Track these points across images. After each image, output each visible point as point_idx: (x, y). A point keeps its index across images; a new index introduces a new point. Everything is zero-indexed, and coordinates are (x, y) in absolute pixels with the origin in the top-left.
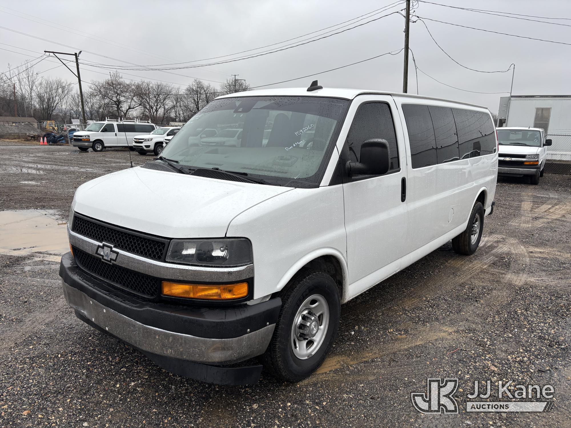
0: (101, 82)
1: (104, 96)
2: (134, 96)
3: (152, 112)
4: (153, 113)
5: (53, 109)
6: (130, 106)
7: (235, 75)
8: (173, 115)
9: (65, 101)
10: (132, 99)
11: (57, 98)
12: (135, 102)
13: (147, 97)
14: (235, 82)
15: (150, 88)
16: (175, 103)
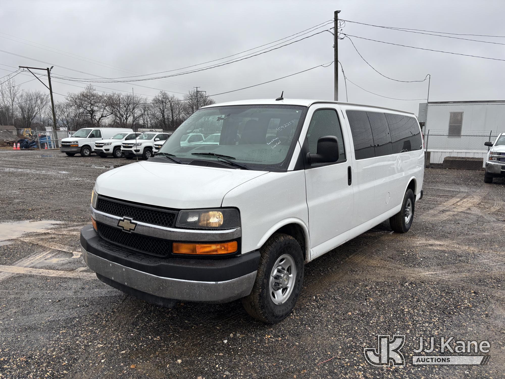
0: (76, 94)
1: (79, 106)
2: (106, 106)
3: (122, 120)
4: (124, 121)
5: (33, 118)
6: (102, 115)
7: (197, 88)
8: (141, 122)
9: (43, 111)
10: (105, 109)
11: (36, 108)
12: (107, 111)
13: (118, 107)
14: (197, 93)
15: (120, 99)
16: (143, 111)
